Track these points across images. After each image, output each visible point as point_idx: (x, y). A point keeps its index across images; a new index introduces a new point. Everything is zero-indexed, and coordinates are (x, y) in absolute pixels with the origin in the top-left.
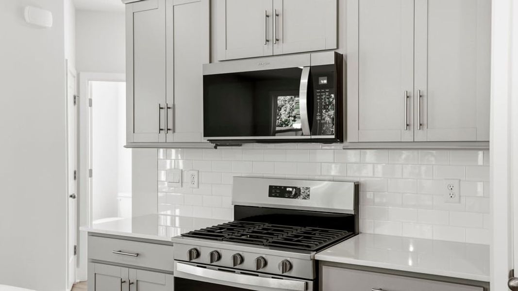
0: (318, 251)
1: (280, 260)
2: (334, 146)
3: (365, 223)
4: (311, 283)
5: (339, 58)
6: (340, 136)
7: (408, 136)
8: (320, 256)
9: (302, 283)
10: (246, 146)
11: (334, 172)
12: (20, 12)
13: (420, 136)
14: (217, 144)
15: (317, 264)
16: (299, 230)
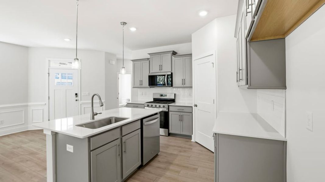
0: (169, 104)
1: (163, 105)
2: (171, 87)
3: (176, 100)
4: (168, 109)
5: (172, 73)
6: (172, 86)
7: (182, 86)
8: (169, 105)
9: (166, 109)
10: (155, 87)
11: (170, 92)
12: (109, 62)
13: (184, 86)
14: (151, 87)
15: (169, 106)
16: (165, 102)
